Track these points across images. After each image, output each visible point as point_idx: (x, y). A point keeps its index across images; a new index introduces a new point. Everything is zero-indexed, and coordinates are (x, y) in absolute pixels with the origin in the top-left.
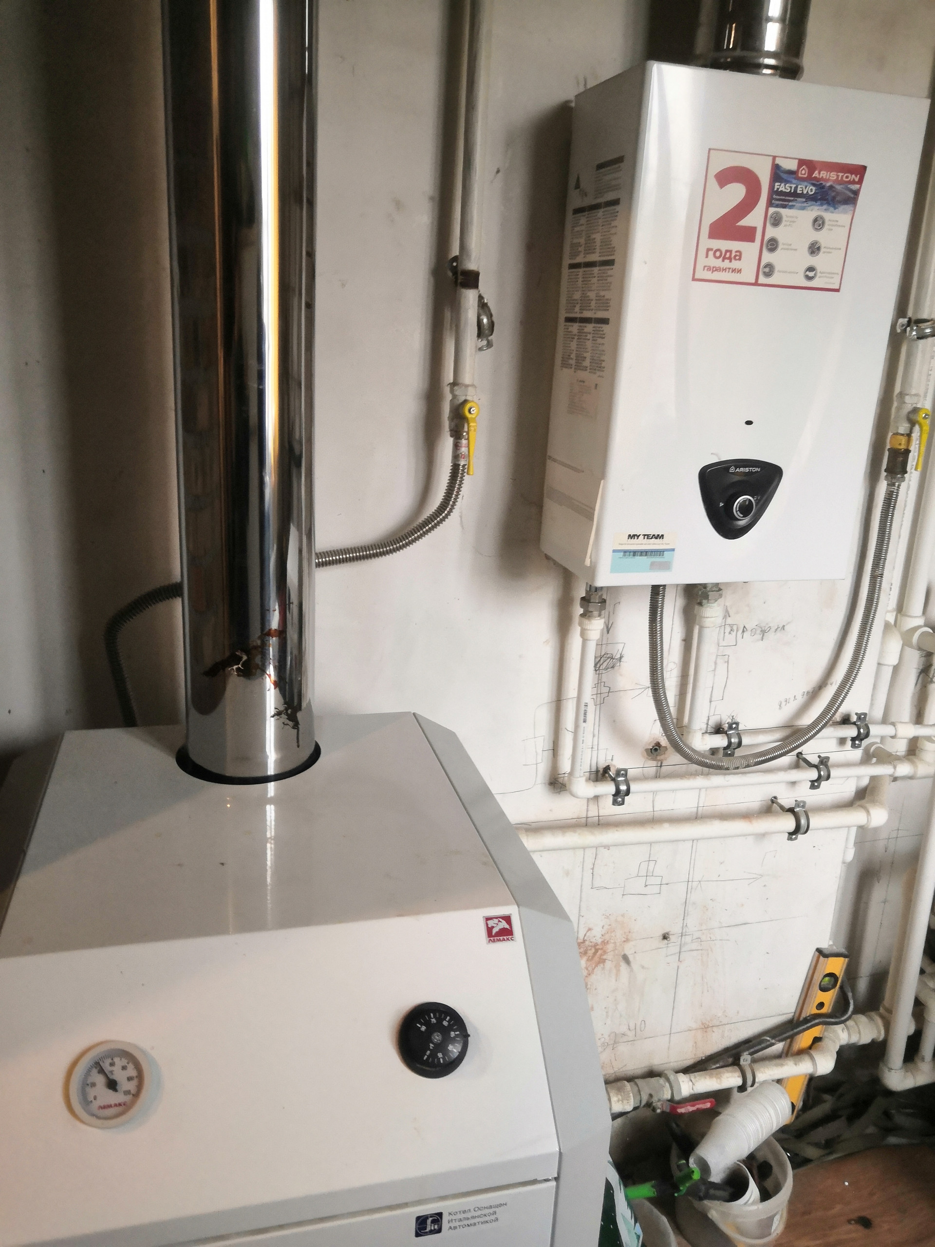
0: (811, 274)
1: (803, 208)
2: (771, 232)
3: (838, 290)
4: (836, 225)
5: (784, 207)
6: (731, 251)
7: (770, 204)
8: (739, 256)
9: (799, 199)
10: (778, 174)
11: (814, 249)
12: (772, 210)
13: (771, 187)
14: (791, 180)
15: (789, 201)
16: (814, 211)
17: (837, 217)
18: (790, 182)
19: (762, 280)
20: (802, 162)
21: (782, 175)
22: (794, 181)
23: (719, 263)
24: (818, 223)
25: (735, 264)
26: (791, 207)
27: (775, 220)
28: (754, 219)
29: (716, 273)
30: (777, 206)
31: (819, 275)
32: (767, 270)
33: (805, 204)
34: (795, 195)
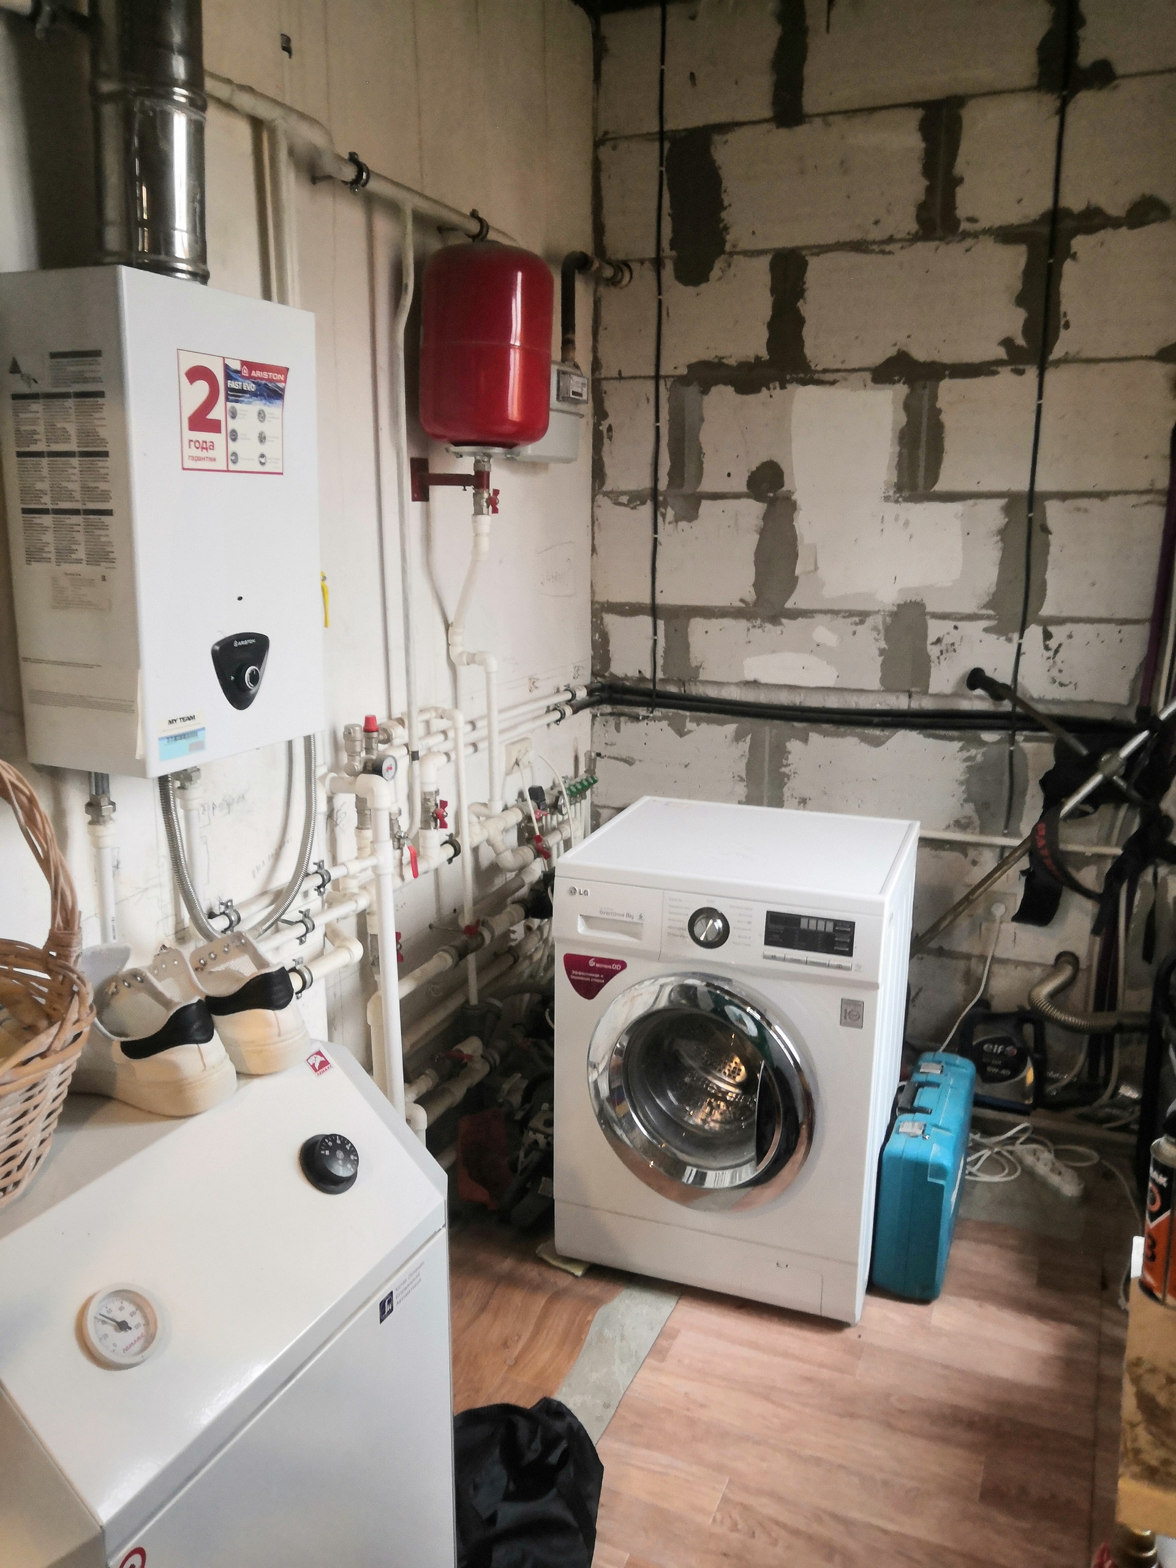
0: (263, 460)
1: (249, 403)
2: (232, 424)
3: (282, 474)
4: (273, 418)
5: (237, 401)
6: (206, 442)
7: (227, 400)
8: (212, 446)
9: (246, 395)
10: (229, 374)
11: (262, 438)
12: (229, 404)
13: (226, 384)
14: (237, 378)
15: (239, 397)
16: (258, 405)
17: (272, 409)
18: (237, 380)
19: (232, 467)
20: (244, 363)
21: (231, 373)
22: (240, 379)
23: (199, 453)
24: (261, 416)
25: (210, 454)
26: (241, 402)
27: (233, 413)
28: (217, 413)
29: (198, 462)
30: (232, 401)
31: (268, 460)
32: (233, 458)
33: (250, 400)
34: (242, 391)
